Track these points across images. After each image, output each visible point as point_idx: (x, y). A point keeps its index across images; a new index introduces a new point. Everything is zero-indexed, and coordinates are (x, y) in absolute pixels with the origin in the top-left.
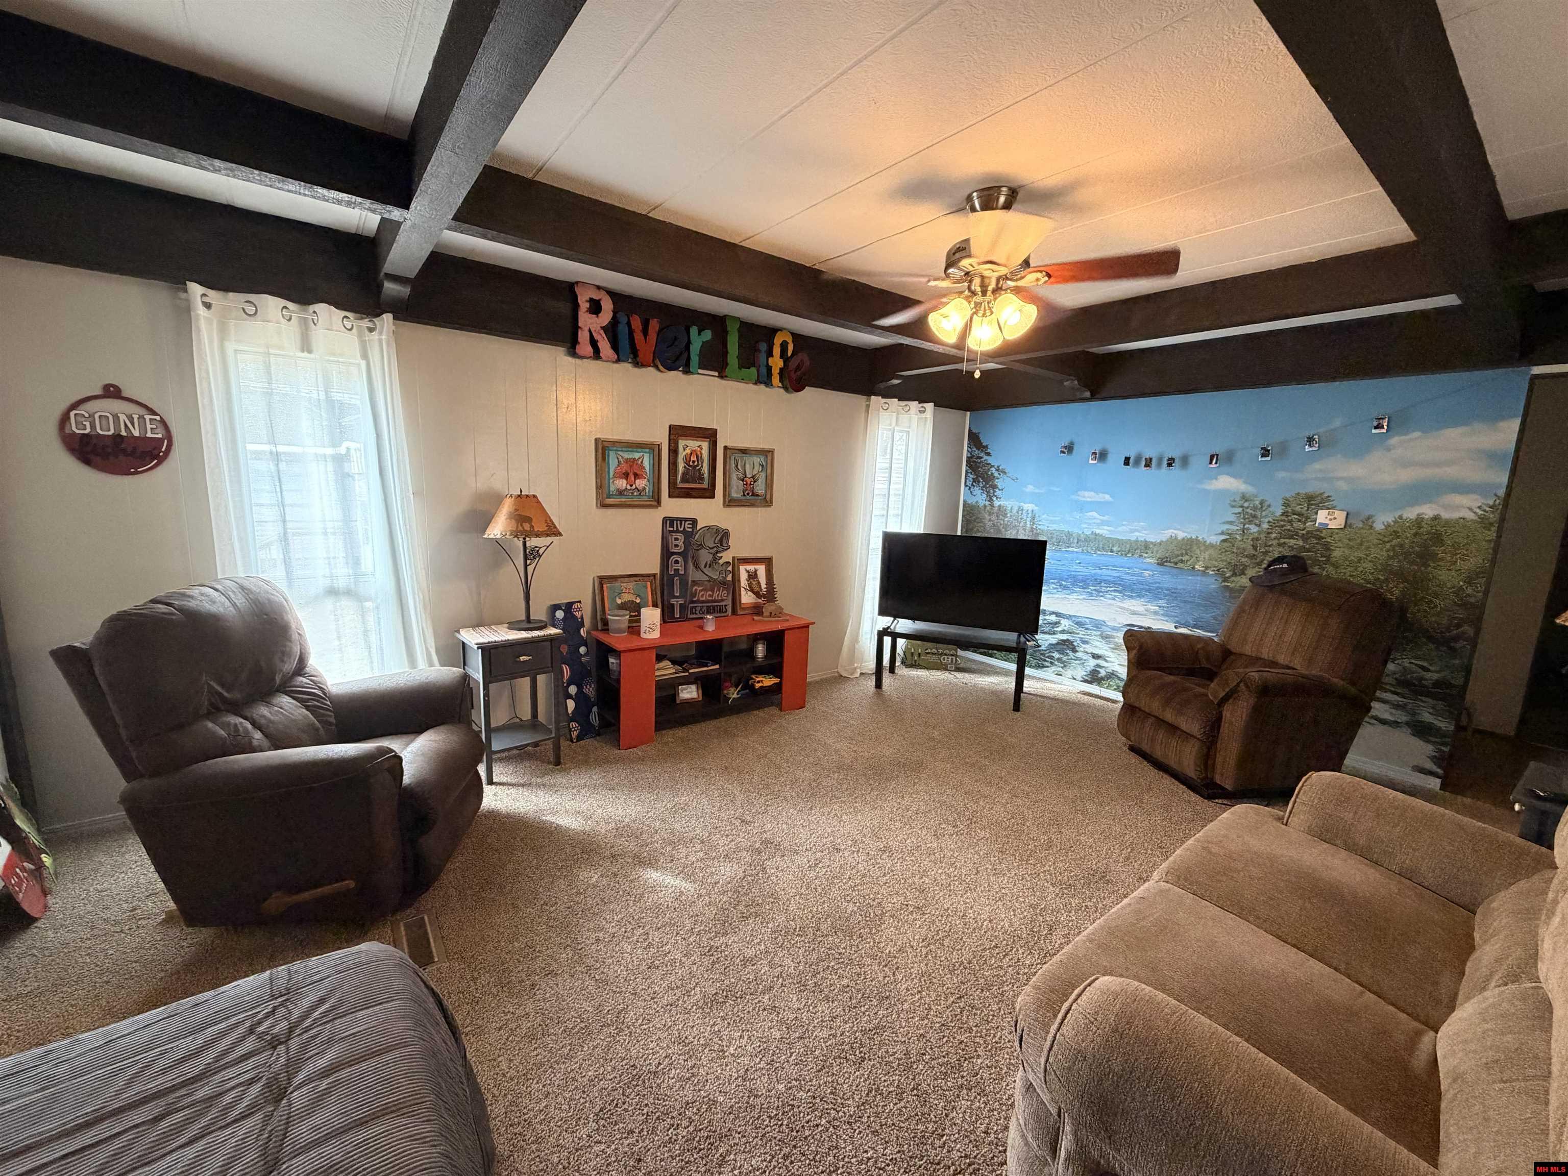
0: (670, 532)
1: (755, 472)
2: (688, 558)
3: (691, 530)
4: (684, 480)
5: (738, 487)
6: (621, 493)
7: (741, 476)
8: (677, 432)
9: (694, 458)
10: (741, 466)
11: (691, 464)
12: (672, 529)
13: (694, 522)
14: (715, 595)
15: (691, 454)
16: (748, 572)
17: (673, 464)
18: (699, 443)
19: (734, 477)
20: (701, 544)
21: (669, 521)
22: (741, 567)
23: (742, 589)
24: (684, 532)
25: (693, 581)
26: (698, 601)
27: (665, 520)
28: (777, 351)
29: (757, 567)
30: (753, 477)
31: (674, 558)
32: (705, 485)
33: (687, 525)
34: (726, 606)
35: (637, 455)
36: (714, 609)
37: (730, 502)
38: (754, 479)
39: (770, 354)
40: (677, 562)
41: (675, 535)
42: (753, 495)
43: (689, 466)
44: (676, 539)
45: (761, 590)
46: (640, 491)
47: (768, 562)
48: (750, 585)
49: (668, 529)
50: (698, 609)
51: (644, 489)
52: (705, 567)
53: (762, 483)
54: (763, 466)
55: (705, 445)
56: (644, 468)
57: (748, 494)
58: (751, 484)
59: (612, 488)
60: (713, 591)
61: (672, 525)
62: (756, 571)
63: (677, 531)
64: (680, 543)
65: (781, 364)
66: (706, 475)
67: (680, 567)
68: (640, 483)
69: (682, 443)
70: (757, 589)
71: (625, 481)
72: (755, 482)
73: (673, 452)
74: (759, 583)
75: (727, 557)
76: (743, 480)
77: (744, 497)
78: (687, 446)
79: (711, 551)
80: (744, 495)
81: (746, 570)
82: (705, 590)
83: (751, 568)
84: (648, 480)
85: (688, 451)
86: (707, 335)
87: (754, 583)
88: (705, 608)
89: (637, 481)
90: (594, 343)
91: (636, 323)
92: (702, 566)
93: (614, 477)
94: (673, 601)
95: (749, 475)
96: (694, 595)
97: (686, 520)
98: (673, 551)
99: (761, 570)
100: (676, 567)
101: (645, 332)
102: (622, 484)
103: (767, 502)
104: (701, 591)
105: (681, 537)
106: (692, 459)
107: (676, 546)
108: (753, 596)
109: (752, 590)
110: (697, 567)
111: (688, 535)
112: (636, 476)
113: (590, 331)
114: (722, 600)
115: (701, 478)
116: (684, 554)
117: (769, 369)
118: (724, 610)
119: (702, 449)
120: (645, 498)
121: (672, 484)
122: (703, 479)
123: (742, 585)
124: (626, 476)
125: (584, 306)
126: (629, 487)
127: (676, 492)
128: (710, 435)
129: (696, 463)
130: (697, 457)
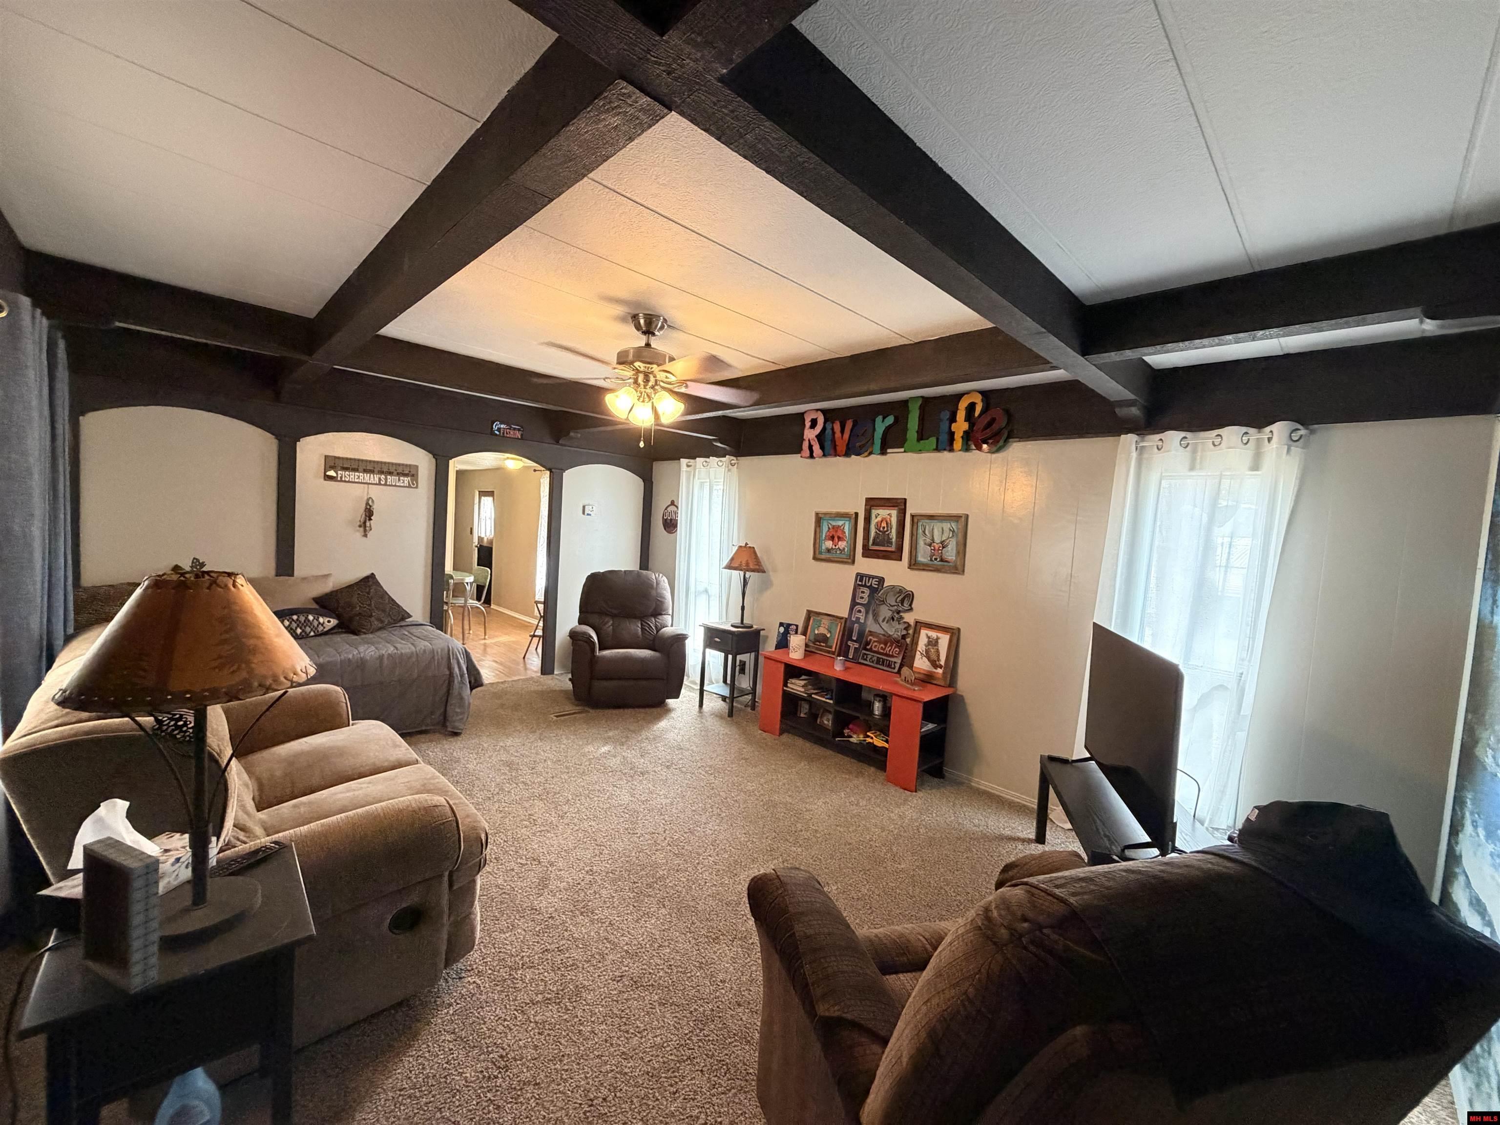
0: (859, 585)
1: (944, 539)
2: (869, 610)
3: (876, 586)
4: (874, 544)
5: (925, 552)
6: (829, 551)
7: (928, 541)
8: (872, 503)
9: (884, 525)
10: (929, 533)
11: (881, 529)
12: (860, 583)
13: (881, 580)
14: (888, 649)
15: (882, 521)
16: (929, 637)
17: (867, 530)
18: (888, 512)
19: (921, 543)
20: (883, 601)
21: (860, 577)
22: (922, 631)
23: (918, 652)
24: (870, 587)
25: (870, 632)
26: (871, 650)
27: (858, 574)
28: (961, 415)
29: (940, 635)
30: (942, 542)
31: (858, 607)
32: (893, 548)
33: (874, 583)
34: (895, 662)
35: (840, 523)
36: (883, 662)
37: (914, 565)
38: (943, 544)
39: (953, 419)
40: (860, 611)
41: (863, 589)
42: (942, 560)
43: (880, 531)
44: (863, 592)
45: (939, 660)
46: (842, 551)
47: (955, 634)
48: (927, 651)
49: (858, 582)
50: (869, 657)
51: (844, 549)
52: (883, 621)
53: (952, 549)
54: (953, 532)
55: (894, 513)
56: (845, 533)
57: (936, 559)
58: (939, 550)
59: (823, 548)
60: (886, 645)
61: (861, 580)
62: (938, 638)
63: (865, 586)
64: (866, 596)
65: (965, 426)
66: (894, 540)
67: (862, 617)
68: (842, 545)
69: (874, 512)
70: (934, 657)
71: (831, 542)
72: (943, 548)
73: (868, 520)
74: (938, 651)
75: (909, 618)
76: (930, 545)
77: (931, 563)
78: (880, 514)
79: (891, 608)
80: (931, 560)
81: (927, 635)
82: (879, 642)
83: (933, 634)
84: (847, 542)
85: (879, 519)
86: (890, 420)
87: (932, 650)
88: (875, 658)
89: (840, 543)
90: (811, 447)
91: (837, 427)
92: (881, 619)
93: (825, 539)
94: (850, 643)
95: (937, 539)
96: (868, 643)
97: (874, 577)
98: (858, 601)
99: (944, 640)
100: (859, 615)
101: (842, 432)
102: (829, 544)
103: (958, 569)
104: (875, 641)
105: (867, 591)
106: (883, 525)
107: (862, 598)
108: (928, 663)
109: (929, 658)
110: (876, 620)
111: (873, 591)
112: (839, 539)
113: (809, 440)
114: (892, 656)
115: (889, 542)
116: (867, 606)
117: (952, 435)
118: (893, 666)
119: (891, 516)
120: (844, 556)
121: (865, 547)
122: (891, 543)
123: (919, 648)
124: (832, 538)
125: (808, 424)
126: (834, 547)
127: (868, 553)
128: (900, 505)
129: (886, 529)
130: (887, 524)
